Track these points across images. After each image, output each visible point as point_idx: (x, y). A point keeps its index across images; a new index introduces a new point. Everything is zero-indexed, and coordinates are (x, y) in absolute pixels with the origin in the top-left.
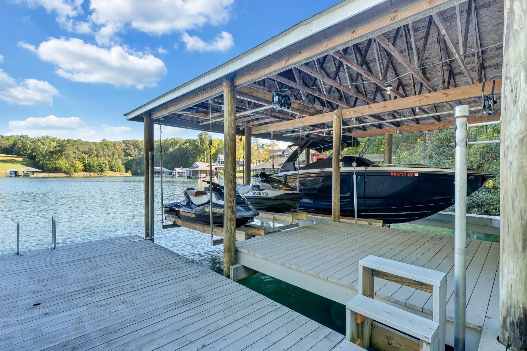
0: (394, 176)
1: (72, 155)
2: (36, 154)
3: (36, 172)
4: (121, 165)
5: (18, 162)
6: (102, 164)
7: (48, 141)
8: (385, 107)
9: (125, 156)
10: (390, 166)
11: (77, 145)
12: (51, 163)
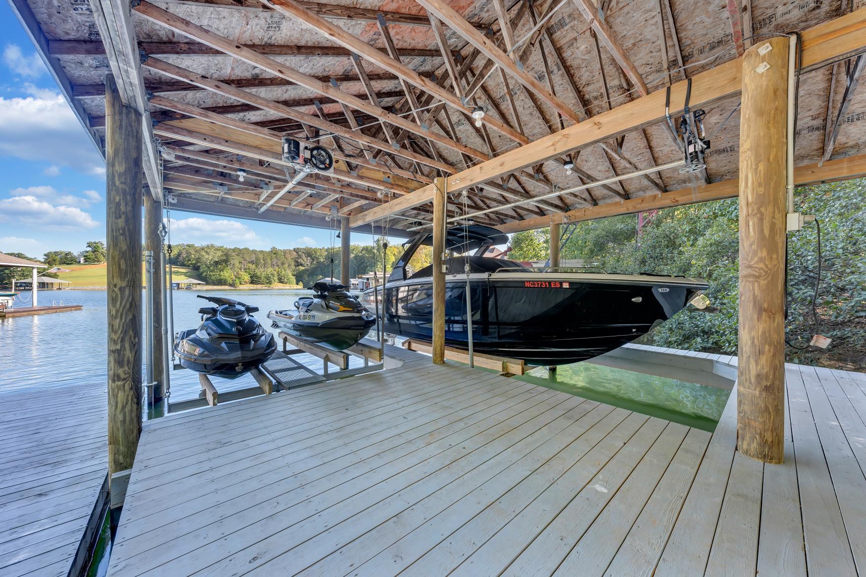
0: (530, 287)
1: (237, 264)
2: (200, 264)
3: (199, 284)
4: (291, 276)
5: (181, 274)
6: (270, 276)
7: (213, 250)
8: (502, 165)
9: (296, 266)
10: (556, 271)
11: (243, 254)
12: (215, 275)
